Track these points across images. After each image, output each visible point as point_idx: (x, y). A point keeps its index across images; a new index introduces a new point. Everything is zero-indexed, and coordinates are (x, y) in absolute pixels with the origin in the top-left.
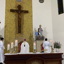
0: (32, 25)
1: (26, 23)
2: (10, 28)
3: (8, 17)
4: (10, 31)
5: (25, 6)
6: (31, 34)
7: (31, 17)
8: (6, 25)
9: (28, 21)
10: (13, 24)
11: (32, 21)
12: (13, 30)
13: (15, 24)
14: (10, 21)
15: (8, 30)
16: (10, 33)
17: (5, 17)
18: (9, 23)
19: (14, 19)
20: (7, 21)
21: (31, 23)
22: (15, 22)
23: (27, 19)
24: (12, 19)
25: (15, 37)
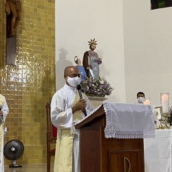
0: (54, 38)
1: (32, 26)
6: (48, 73)
9: (39, 19)
11: (53, 21)
21: (50, 29)
23: (35, 10)
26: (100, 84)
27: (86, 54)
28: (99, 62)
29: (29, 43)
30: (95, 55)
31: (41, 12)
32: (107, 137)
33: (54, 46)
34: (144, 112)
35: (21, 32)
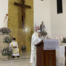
0: (33, 21)
2: (13, 21)
3: (11, 10)
4: (13, 25)
5: (27, 1)
6: (32, 30)
7: (32, 12)
8: (9, 19)
9: (30, 17)
10: (16, 18)
12: (16, 24)
13: (18, 18)
14: (13, 15)
15: (11, 23)
16: (13, 27)
17: (8, 9)
18: (12, 17)
19: (17, 12)
20: (10, 14)
21: (32, 19)
22: (17, 16)
23: (29, 15)
24: (15, 13)
25: (18, 31)
26: (44, 32)
27: (41, 25)
28: (44, 27)
29: (27, 22)
30: (43, 25)
31: (30, 15)
32: (44, 49)
33: (33, 23)
34: (56, 42)
35: (25, 20)
